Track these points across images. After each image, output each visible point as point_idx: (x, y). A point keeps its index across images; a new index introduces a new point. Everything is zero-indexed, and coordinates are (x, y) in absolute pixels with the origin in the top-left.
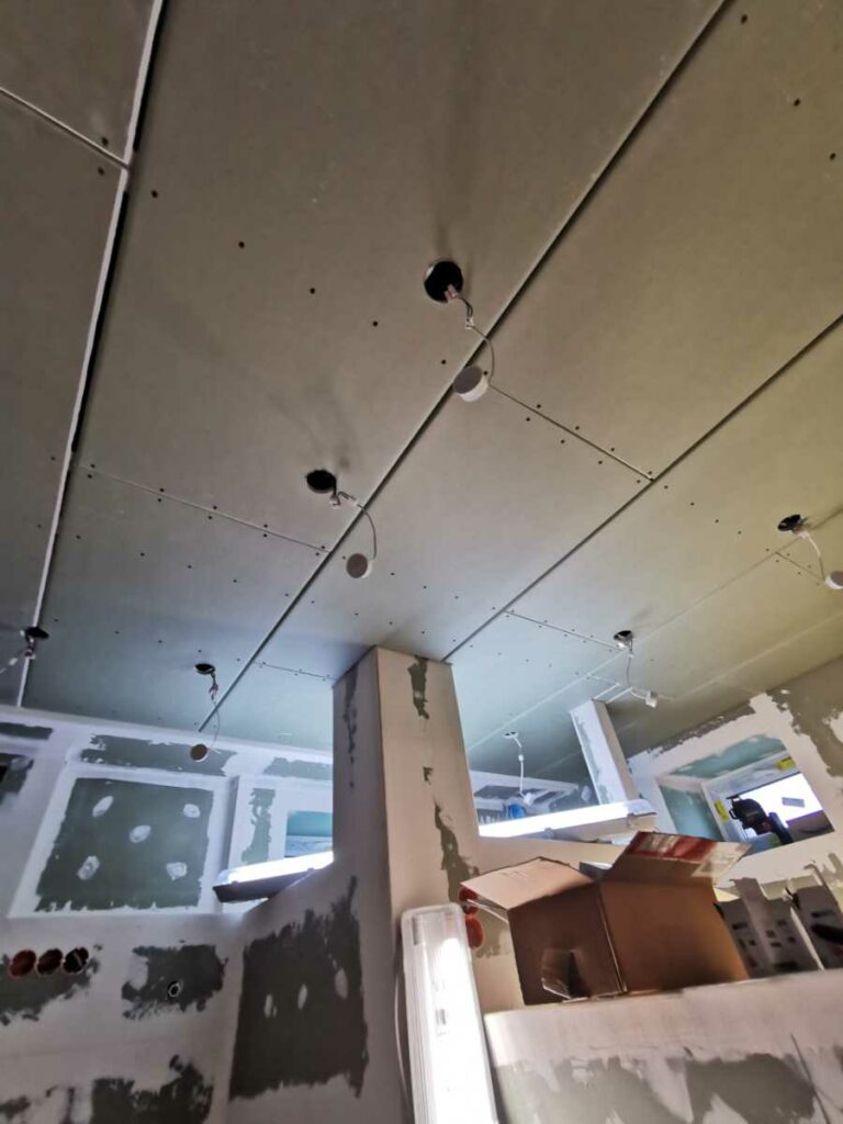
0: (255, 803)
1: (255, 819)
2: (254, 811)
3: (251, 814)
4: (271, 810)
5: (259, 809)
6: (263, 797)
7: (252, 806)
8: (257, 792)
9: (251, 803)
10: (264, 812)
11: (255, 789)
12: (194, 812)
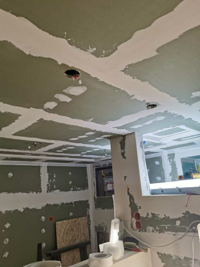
0: (169, 159)
1: (171, 164)
2: (170, 161)
3: (169, 162)
4: (175, 160)
5: (171, 160)
6: (172, 156)
7: (169, 160)
8: (169, 155)
9: (168, 159)
10: (173, 161)
11: (168, 154)
12: (158, 163)
